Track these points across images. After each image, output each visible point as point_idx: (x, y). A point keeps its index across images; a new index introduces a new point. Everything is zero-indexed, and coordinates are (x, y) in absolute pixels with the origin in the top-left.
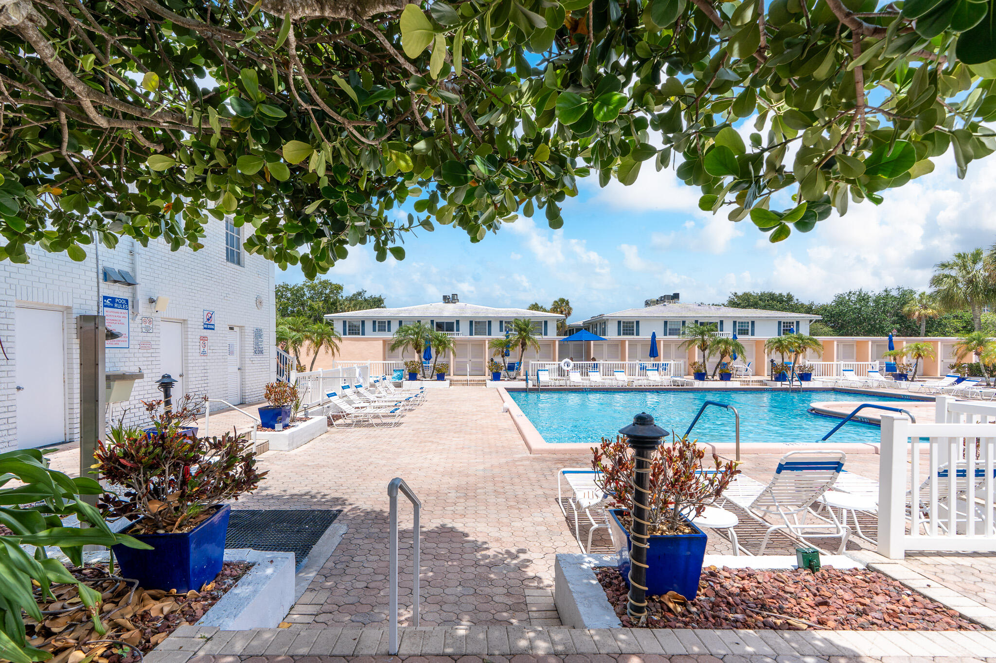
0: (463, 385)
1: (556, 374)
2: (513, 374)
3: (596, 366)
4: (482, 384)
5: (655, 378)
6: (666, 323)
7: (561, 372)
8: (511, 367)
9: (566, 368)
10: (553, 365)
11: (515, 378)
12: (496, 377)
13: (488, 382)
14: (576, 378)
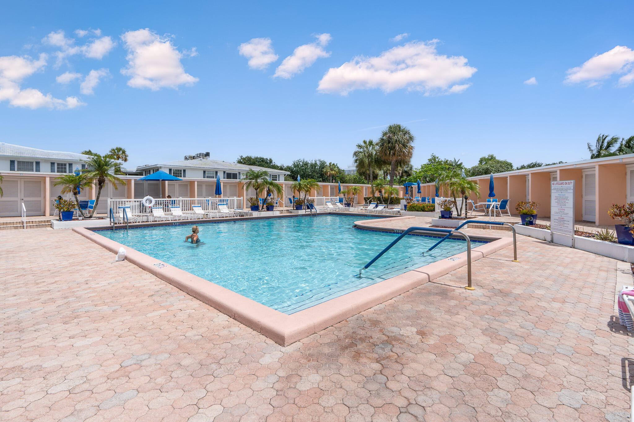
0: (16, 228)
1: (137, 211)
2: (86, 212)
3: (173, 202)
4: (46, 226)
5: (224, 210)
6: (204, 172)
7: (143, 209)
8: (84, 206)
9: (147, 205)
10: (132, 202)
11: (91, 217)
12: (67, 216)
13: (55, 222)
14: (159, 213)
